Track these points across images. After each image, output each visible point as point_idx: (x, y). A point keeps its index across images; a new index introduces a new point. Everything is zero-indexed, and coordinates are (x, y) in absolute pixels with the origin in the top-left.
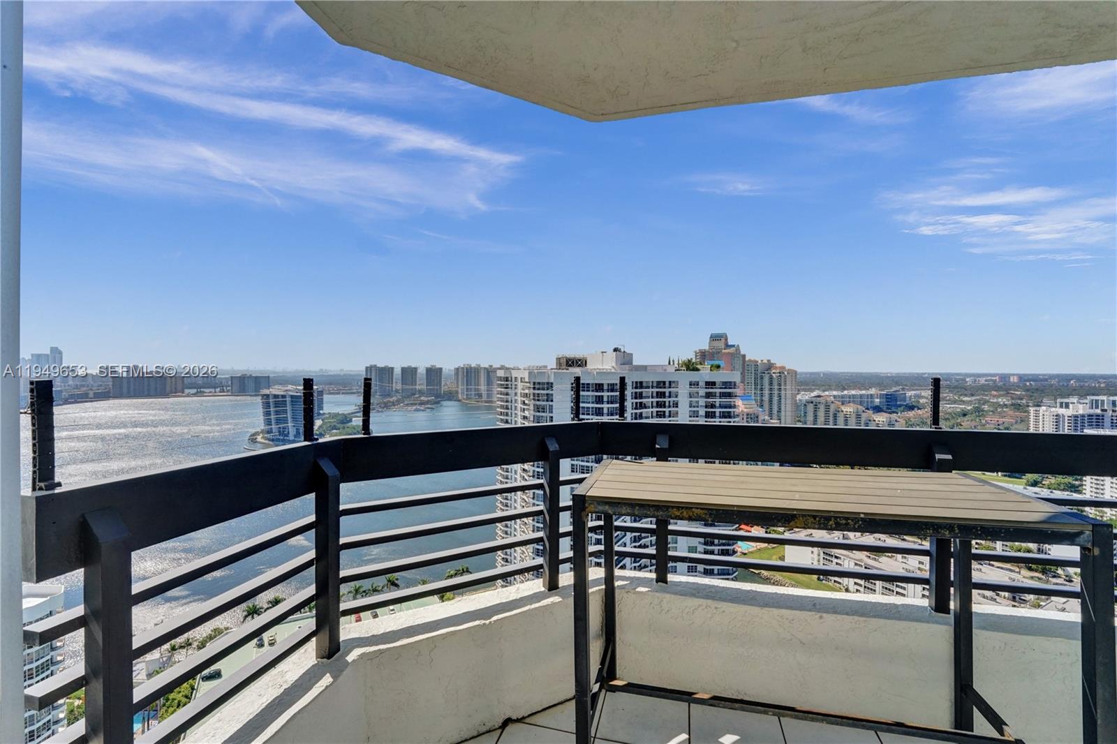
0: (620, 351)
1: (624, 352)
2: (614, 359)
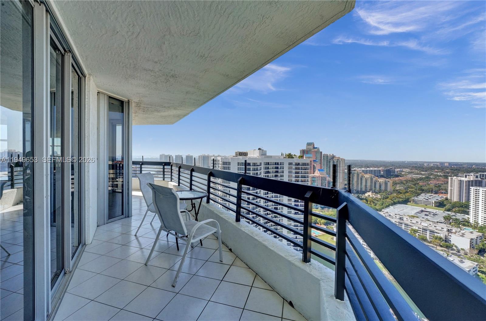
0: (261, 149)
1: (263, 150)
2: (258, 153)
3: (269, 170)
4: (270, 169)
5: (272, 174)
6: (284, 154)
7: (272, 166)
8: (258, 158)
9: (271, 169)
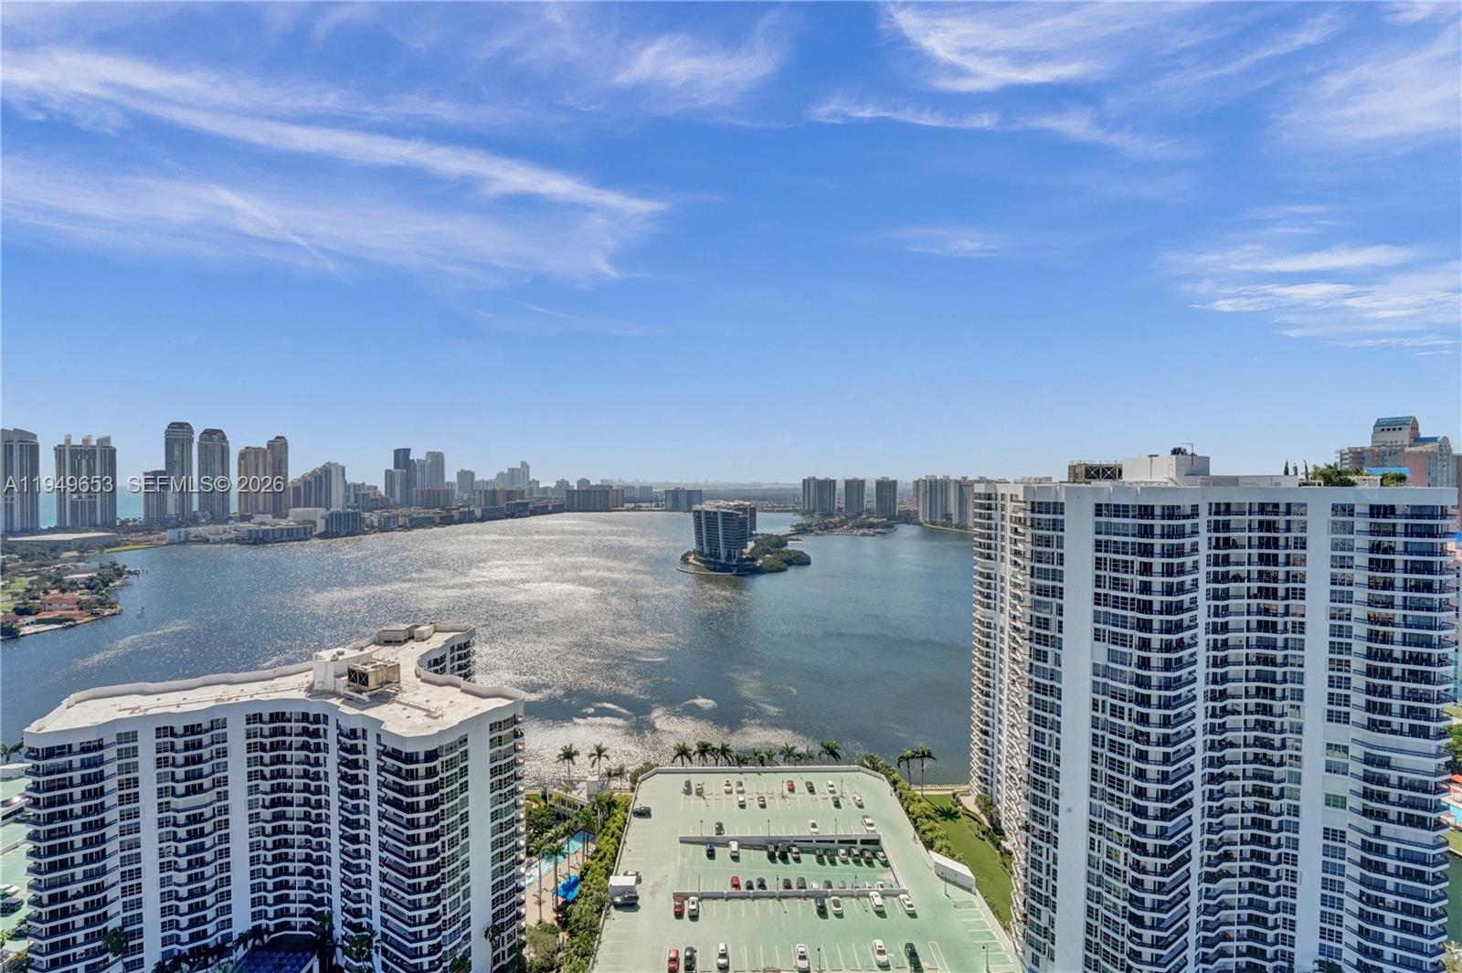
0: (1184, 453)
1: (1193, 454)
2: (1174, 467)
3: (1233, 535)
4: (1236, 530)
5: (1247, 551)
6: (1301, 470)
7: (1247, 517)
8: (1171, 485)
9: (1243, 530)
